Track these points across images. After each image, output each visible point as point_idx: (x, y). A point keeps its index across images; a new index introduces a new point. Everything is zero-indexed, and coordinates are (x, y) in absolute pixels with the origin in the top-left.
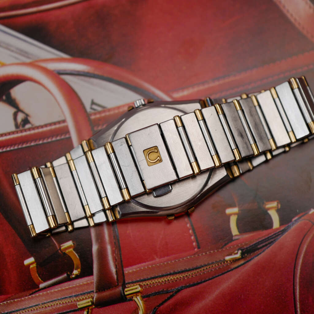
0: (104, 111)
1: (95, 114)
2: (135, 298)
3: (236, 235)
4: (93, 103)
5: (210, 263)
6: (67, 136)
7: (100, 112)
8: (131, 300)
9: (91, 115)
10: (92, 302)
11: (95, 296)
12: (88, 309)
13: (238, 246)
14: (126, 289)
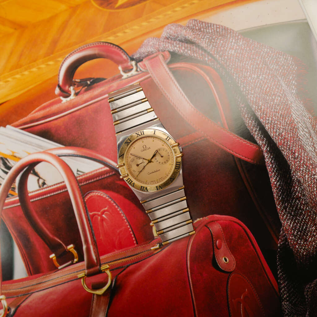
0: (84, 175)
1: (79, 177)
2: (106, 271)
3: (156, 236)
4: (78, 171)
5: (143, 251)
6: (66, 190)
7: (82, 176)
8: (104, 272)
9: (77, 177)
10: (85, 275)
11: (86, 271)
12: (83, 278)
13: (157, 242)
14: (101, 267)
